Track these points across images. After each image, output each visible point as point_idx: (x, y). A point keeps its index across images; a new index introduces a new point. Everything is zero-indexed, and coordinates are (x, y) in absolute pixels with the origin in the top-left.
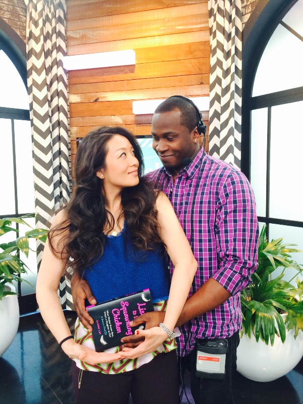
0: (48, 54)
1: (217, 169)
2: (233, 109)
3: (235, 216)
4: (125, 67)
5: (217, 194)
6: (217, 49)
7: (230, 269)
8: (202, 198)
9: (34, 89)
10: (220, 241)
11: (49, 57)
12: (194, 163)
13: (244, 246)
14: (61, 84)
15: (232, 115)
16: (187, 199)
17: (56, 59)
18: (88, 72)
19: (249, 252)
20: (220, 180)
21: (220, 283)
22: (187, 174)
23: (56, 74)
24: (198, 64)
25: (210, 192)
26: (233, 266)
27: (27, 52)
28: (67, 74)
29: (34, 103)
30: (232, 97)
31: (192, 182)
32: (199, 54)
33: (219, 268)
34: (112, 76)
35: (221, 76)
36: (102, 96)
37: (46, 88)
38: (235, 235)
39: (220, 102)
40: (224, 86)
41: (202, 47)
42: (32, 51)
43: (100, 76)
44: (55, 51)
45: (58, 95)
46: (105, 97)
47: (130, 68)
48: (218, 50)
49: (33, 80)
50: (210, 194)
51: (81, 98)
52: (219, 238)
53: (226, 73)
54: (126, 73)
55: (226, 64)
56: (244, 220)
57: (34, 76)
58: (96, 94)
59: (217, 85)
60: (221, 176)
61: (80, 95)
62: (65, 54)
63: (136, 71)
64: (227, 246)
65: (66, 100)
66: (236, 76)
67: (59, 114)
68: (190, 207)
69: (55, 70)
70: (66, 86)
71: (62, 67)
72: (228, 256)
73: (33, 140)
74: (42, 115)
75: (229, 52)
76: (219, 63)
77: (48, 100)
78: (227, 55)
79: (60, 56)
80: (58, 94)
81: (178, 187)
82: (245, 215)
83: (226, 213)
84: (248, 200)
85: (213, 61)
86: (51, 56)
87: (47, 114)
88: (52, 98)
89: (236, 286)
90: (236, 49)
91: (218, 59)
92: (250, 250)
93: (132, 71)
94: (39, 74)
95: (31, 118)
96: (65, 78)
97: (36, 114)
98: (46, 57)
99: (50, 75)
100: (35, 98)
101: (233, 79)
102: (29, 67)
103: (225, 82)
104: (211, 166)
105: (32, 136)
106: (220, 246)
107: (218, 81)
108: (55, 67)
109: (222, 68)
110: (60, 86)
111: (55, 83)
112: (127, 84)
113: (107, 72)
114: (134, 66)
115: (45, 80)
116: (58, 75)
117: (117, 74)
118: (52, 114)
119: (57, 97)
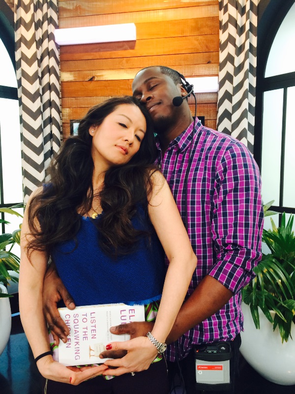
0: (39, 25)
1: (214, 141)
2: (247, 90)
3: (236, 196)
4: (124, 43)
5: (214, 169)
8: (195, 175)
9: (23, 63)
11: (40, 29)
12: (187, 134)
13: (247, 231)
14: (53, 59)
15: (245, 96)
16: (179, 176)
17: (47, 31)
18: (82, 47)
19: (253, 240)
20: (217, 153)
21: (219, 281)
22: (178, 146)
23: (47, 49)
24: (205, 41)
25: (205, 167)
27: (15, 21)
28: (59, 50)
29: (23, 80)
30: (246, 76)
31: (184, 157)
32: (206, 30)
34: (110, 52)
35: (233, 53)
36: (98, 74)
37: (36, 63)
38: (236, 219)
39: (232, 82)
40: (237, 64)
41: (209, 23)
42: (21, 21)
43: (96, 52)
44: (46, 23)
45: (49, 72)
46: (102, 76)
47: (131, 44)
48: (230, 25)
49: (22, 53)
50: (205, 170)
51: (74, 77)
52: (216, 222)
53: (239, 50)
54: (125, 49)
56: (247, 201)
57: (23, 49)
58: (91, 72)
59: (228, 63)
60: (219, 148)
61: (73, 73)
62: (57, 27)
63: (137, 47)
64: (226, 233)
65: (58, 78)
66: (250, 54)
67: (50, 93)
69: (46, 44)
70: (58, 62)
71: (54, 41)
72: (226, 245)
73: (22, 120)
74: (33, 93)
77: (39, 77)
78: (241, 30)
79: (51, 29)
80: (49, 70)
81: (168, 162)
82: (247, 195)
83: (225, 193)
84: (251, 176)
85: (223, 37)
86: (42, 28)
88: (43, 74)
89: (239, 283)
90: (251, 24)
91: (230, 35)
92: (253, 236)
93: (132, 48)
94: (29, 47)
95: (19, 97)
96: (57, 53)
97: (25, 92)
98: (36, 29)
99: (41, 48)
100: (24, 74)
101: (247, 57)
102: (17, 38)
103: (238, 60)
105: (21, 116)
107: (230, 58)
108: (46, 40)
109: (235, 45)
110: (52, 62)
111: (46, 58)
112: (127, 62)
113: (104, 48)
114: (134, 41)
115: (35, 54)
116: (50, 50)
117: (115, 50)
118: (44, 93)
119: (48, 74)
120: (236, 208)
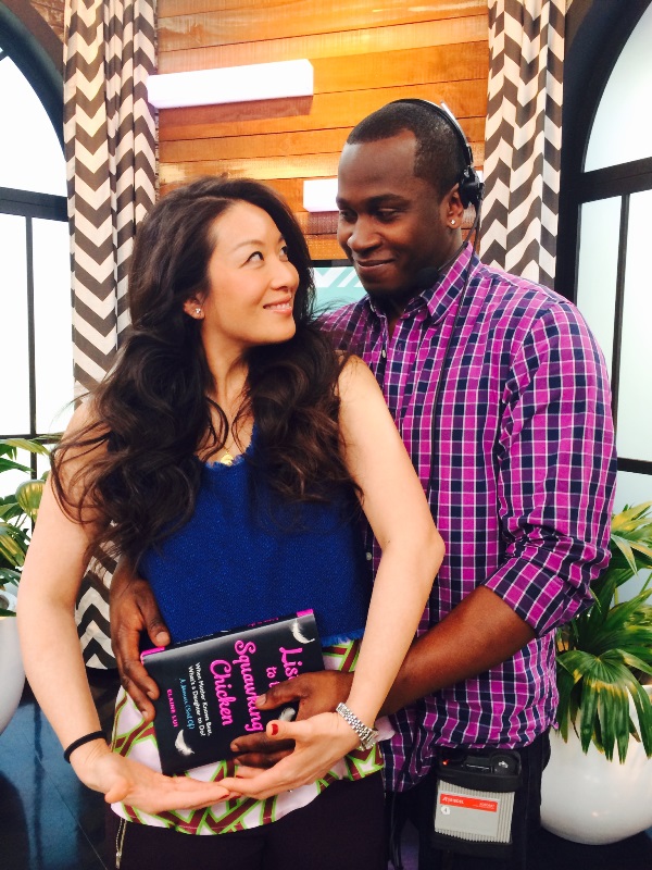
0: (113, 68)
1: (509, 297)
2: (538, 197)
3: (553, 421)
4: (290, 102)
5: (507, 359)
6: (506, 58)
7: (533, 562)
8: (464, 373)
9: (79, 146)
10: (508, 487)
11: (116, 76)
12: (447, 282)
13: (575, 501)
14: (141, 137)
15: (535, 212)
16: (425, 376)
17: (131, 79)
18: (203, 112)
19: (589, 520)
20: (515, 323)
21: (506, 601)
22: (426, 310)
23: (131, 116)
24: (458, 96)
25: (488, 355)
26: (542, 555)
27: (65, 61)
28: (157, 118)
29: (78, 181)
30: (538, 170)
31: (439, 332)
32: (461, 71)
33: (502, 560)
34: (259, 121)
35: (512, 120)
36: (234, 168)
37: (105, 145)
38: (552, 472)
39: (507, 182)
40: (518, 143)
41: (468, 56)
42: (77, 60)
43: (231, 121)
44: (129, 63)
45: (134, 165)
46: (242, 171)
47: (301, 104)
48: (507, 60)
49: (78, 127)
50: (487, 360)
51: (187, 173)
52: (507, 479)
53: (525, 113)
54: (291, 115)
55: (525, 93)
56: (578, 433)
57: (80, 116)
58: (221, 163)
59: (502, 142)
60: (519, 312)
61: (183, 165)
62: (153, 71)
63: (314, 110)
64: (528, 502)
65: (153, 177)
66: (548, 121)
67: (135, 206)
68: (430, 396)
69: (129, 107)
70: (153, 145)
71: (146, 100)
72: (529, 527)
73: (74, 266)
74: (96, 207)
75: (535, 62)
76: (509, 90)
77: (110, 174)
78: (529, 70)
79: (141, 75)
80: (134, 160)
81: (401, 345)
82: (580, 420)
83: (529, 412)
84: (590, 378)
85: (494, 86)
86: (120, 75)
87: (106, 206)
88: (120, 169)
89: (551, 610)
90: (550, 55)
91: (506, 81)
92: (590, 513)
93: (305, 111)
94: (91, 113)
95: (70, 216)
96: (152, 126)
97: (82, 206)
98: (109, 74)
99: (116, 116)
100: (80, 169)
101: (540, 127)
102: (68, 96)
103: (521, 135)
104: (492, 290)
105: (72, 256)
106: (509, 500)
107: (506, 132)
108: (130, 98)
109: (515, 102)
110: (140, 144)
111: (128, 137)
112: (294, 142)
113: (248, 113)
114: (309, 97)
115: (105, 127)
116: (136, 118)
117: (270, 116)
118: (120, 208)
119: (131, 169)
120: (553, 448)
